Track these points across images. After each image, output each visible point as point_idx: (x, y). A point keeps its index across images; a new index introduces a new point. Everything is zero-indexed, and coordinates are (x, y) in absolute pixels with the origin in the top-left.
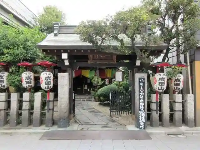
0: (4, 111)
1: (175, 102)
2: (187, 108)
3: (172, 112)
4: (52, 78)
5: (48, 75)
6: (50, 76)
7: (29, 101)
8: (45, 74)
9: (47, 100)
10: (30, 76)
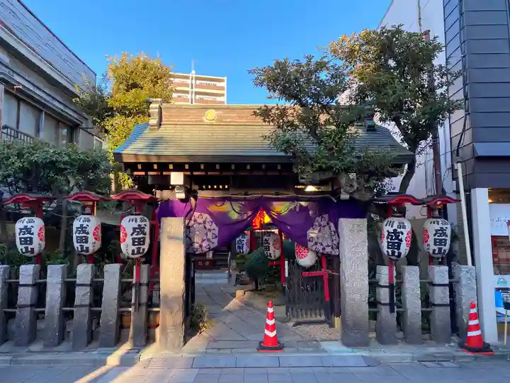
0: (29, 308)
1: (434, 285)
2: (461, 299)
3: (427, 307)
4: (147, 230)
5: (140, 223)
6: (143, 224)
7: (91, 285)
8: (133, 221)
9: (134, 282)
10: (85, 226)
